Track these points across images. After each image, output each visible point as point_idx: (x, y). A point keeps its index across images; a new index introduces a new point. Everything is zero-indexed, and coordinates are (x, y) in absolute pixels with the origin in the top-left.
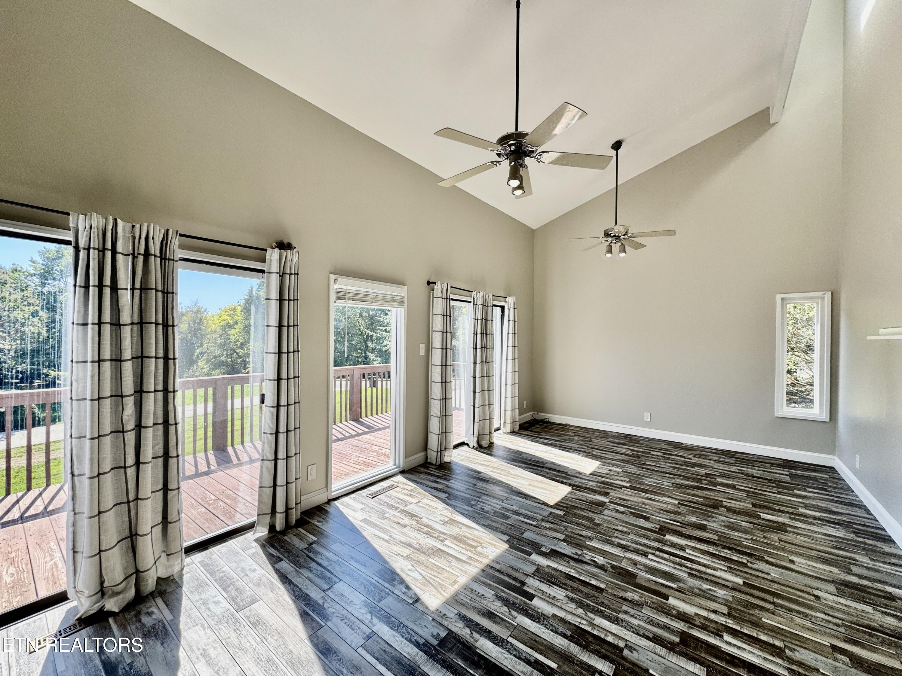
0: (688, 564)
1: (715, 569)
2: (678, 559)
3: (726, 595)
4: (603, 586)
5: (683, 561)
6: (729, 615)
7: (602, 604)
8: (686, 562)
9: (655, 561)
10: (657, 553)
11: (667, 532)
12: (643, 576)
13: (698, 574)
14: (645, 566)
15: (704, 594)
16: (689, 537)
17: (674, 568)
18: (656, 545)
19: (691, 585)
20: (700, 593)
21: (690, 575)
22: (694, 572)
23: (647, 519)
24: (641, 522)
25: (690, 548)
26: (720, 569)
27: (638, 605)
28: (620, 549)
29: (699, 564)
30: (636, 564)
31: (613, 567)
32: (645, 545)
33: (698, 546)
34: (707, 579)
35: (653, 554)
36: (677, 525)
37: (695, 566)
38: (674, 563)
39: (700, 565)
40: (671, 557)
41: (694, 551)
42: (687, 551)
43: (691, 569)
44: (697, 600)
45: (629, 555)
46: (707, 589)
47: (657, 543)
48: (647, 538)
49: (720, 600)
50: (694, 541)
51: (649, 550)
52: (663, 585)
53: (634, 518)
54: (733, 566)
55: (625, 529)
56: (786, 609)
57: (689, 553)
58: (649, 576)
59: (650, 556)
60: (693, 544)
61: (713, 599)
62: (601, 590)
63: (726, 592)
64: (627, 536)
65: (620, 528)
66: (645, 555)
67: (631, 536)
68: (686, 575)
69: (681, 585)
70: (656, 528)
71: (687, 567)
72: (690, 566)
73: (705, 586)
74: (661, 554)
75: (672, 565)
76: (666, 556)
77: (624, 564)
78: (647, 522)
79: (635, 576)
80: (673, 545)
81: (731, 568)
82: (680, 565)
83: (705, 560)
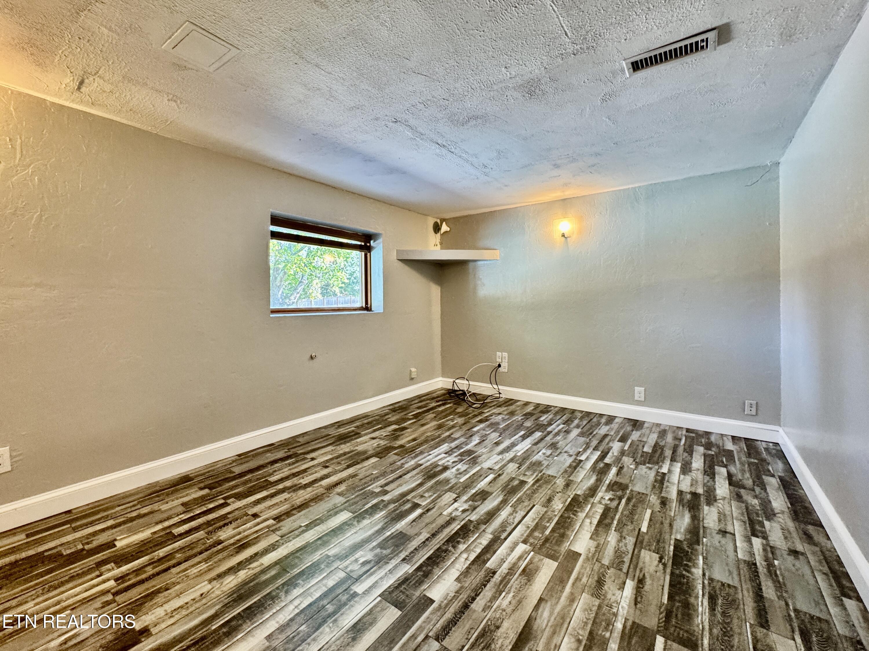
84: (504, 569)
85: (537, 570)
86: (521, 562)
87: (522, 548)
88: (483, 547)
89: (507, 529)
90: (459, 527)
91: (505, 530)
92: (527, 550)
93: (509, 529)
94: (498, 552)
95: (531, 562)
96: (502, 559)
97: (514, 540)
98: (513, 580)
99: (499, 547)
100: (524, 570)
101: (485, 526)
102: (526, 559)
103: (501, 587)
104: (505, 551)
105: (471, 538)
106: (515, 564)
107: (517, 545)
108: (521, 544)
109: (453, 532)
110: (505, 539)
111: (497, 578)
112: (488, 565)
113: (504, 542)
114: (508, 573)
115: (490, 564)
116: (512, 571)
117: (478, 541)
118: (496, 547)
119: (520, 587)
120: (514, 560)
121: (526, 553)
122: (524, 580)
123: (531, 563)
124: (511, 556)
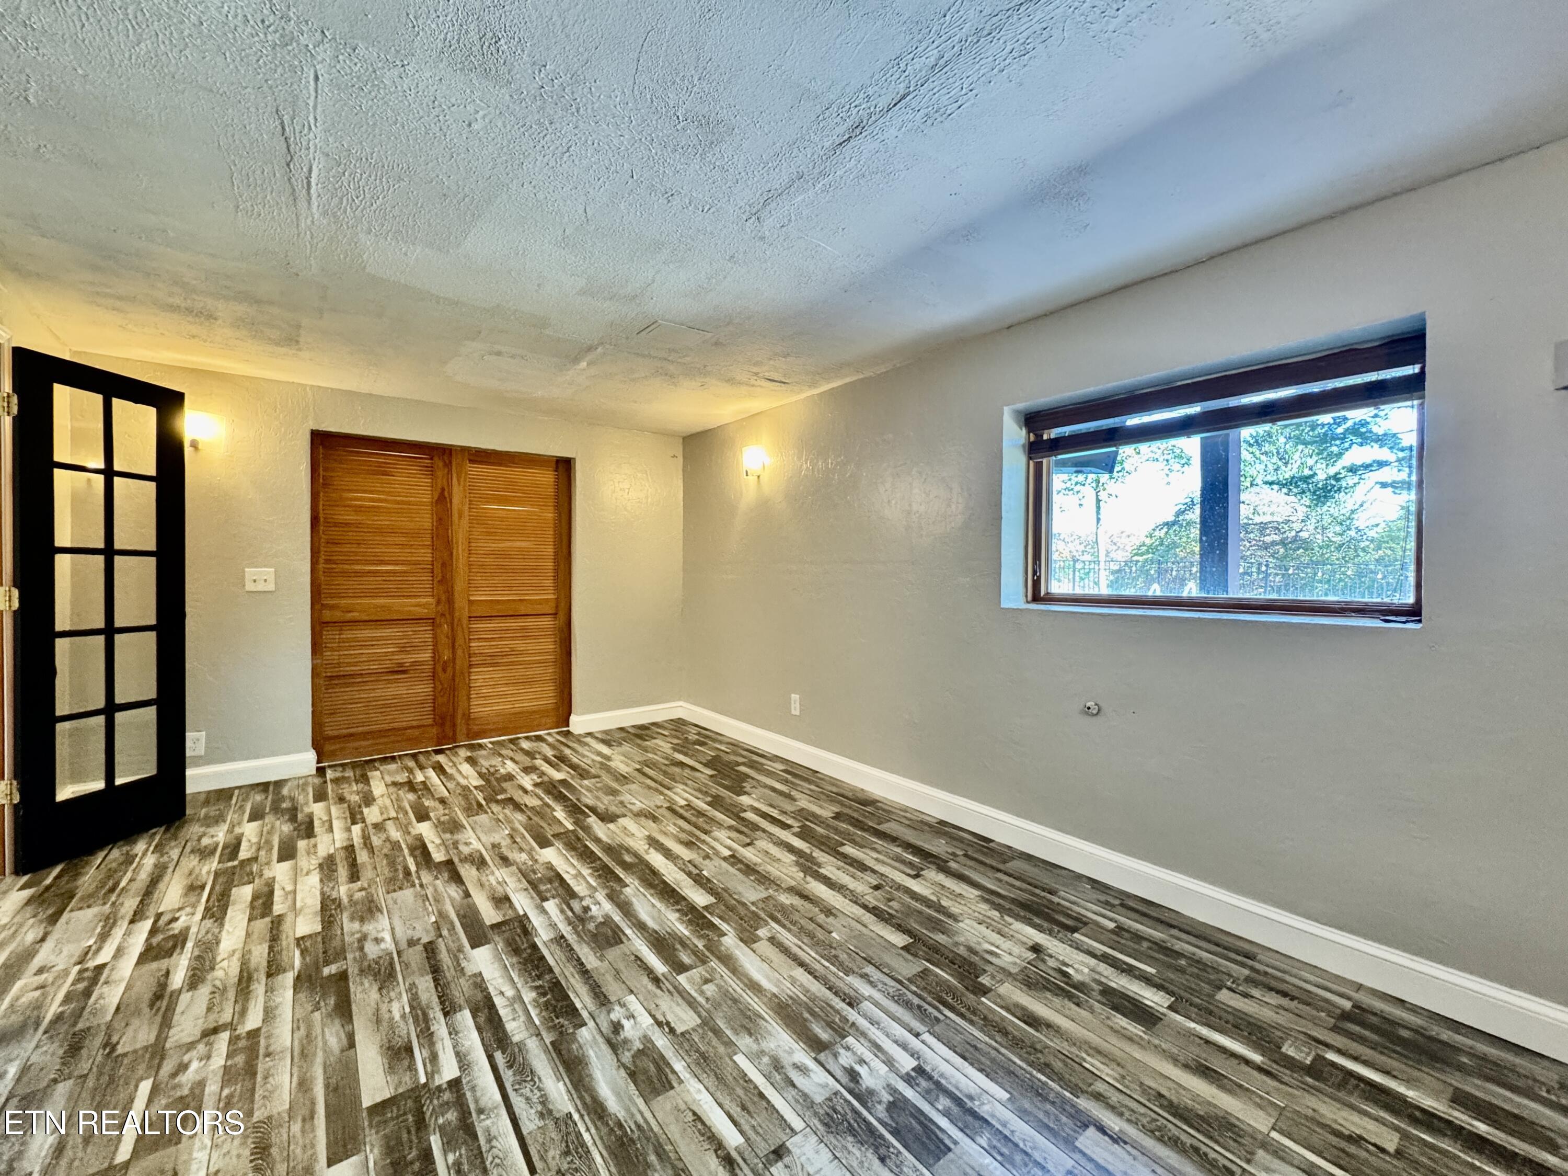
84: (440, 1027)
85: (391, 1069)
86: (426, 1053)
87: (449, 1070)
88: (504, 1020)
89: (510, 1073)
90: (578, 1005)
91: (510, 1067)
92: (436, 1076)
93: (508, 1076)
94: (475, 1035)
95: (412, 1068)
96: (457, 1033)
97: (476, 1068)
98: (412, 1028)
99: (482, 1040)
100: (409, 1050)
101: (548, 1041)
102: (425, 1065)
103: (419, 1012)
104: (467, 1044)
105: (537, 1011)
106: (432, 1044)
107: (460, 1068)
108: (459, 1074)
109: (572, 995)
110: (490, 1058)
111: (436, 1013)
112: (466, 1014)
113: (486, 1051)
114: (429, 1029)
115: (465, 1018)
116: (427, 1036)
117: (523, 1018)
118: (488, 1035)
119: (394, 1032)
120: (439, 1046)
121: (433, 1073)
122: (399, 1042)
123: (409, 1067)
124: (451, 1047)
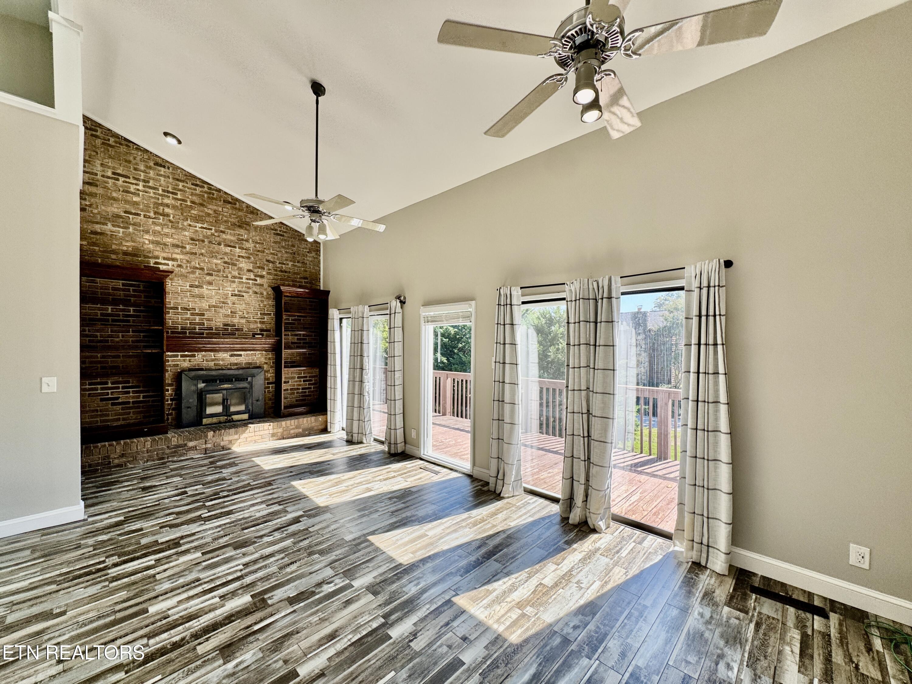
0: (207, 587)
1: (180, 602)
2: (218, 583)
3: (161, 588)
4: (246, 531)
5: (213, 585)
6: (154, 576)
7: (235, 526)
8: (210, 587)
9: (234, 567)
10: (239, 574)
11: (255, 604)
12: (230, 553)
13: (193, 585)
14: (236, 559)
15: (180, 574)
16: (229, 619)
17: (214, 574)
18: (248, 580)
19: (193, 574)
20: (183, 574)
21: (198, 580)
22: (197, 583)
23: (292, 601)
24: (290, 591)
25: (218, 605)
26: (176, 607)
27: (215, 539)
28: (267, 554)
29: (197, 596)
30: (244, 555)
31: (255, 542)
32: (255, 571)
33: (211, 615)
34: (183, 587)
35: (241, 570)
36: (256, 623)
37: (199, 589)
38: (218, 578)
39: (197, 594)
40: (225, 581)
41: (212, 604)
42: (217, 599)
43: (201, 585)
44: (182, 568)
45: (256, 556)
46: (178, 580)
47: (248, 582)
48: (262, 579)
49: (165, 580)
50: (220, 618)
51: (247, 570)
52: (212, 558)
53: (302, 589)
54: (164, 622)
55: (288, 570)
56: (103, 616)
57: (213, 599)
58: (227, 556)
59: (241, 567)
60: (218, 612)
61: (169, 578)
62: (243, 529)
63: (163, 589)
64: (279, 566)
65: (293, 567)
66: (246, 565)
67: (274, 569)
68: (201, 577)
69: (200, 568)
70: (269, 598)
71: (205, 583)
72: (203, 586)
73: (181, 581)
74: (235, 576)
75: (219, 575)
76: (230, 578)
77: (251, 548)
78: (285, 596)
79: (235, 549)
80: (234, 594)
81: (165, 618)
82: (212, 580)
83: (195, 605)
